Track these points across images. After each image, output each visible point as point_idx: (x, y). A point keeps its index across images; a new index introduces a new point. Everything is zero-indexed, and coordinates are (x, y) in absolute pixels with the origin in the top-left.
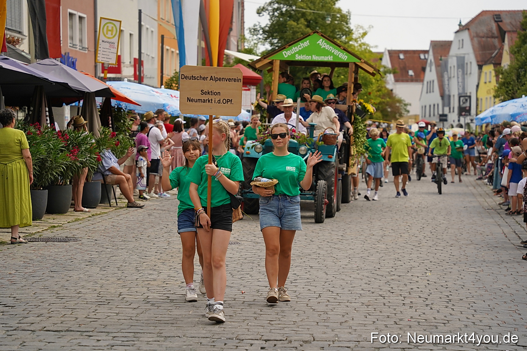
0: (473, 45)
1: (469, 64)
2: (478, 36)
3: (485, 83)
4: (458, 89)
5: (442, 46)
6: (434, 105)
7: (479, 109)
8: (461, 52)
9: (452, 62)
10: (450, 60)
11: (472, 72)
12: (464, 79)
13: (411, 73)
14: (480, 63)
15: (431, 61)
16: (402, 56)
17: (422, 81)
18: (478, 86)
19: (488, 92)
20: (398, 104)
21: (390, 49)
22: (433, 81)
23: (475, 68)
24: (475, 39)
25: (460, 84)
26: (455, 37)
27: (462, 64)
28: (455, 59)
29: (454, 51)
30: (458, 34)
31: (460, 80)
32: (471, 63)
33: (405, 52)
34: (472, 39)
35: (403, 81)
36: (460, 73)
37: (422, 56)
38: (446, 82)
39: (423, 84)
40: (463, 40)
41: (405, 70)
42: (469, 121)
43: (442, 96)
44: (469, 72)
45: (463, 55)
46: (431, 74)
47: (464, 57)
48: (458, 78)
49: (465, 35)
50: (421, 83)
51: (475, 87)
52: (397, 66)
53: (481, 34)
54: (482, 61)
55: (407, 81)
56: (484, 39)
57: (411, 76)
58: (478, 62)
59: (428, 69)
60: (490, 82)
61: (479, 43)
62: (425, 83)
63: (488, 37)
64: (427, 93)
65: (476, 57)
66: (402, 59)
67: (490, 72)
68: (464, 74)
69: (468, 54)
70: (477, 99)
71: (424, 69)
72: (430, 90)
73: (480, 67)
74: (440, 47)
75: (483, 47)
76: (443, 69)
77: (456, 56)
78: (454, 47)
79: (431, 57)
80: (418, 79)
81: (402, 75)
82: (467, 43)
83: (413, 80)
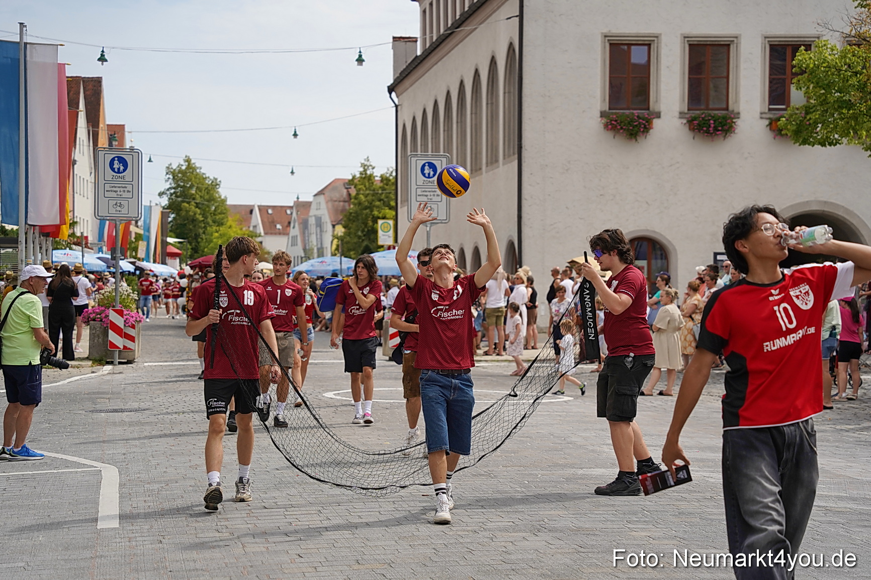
0: (327, 208)
2: (332, 200)
5: (303, 206)
6: (298, 257)
8: (318, 213)
9: (312, 221)
10: (310, 219)
11: (328, 230)
12: (321, 235)
13: (279, 226)
14: (334, 223)
15: (294, 219)
16: (270, 211)
17: (288, 234)
20: (266, 256)
21: (259, 204)
22: (297, 236)
23: (330, 227)
24: (330, 204)
25: (319, 240)
26: (314, 199)
27: (319, 223)
28: (313, 218)
29: (313, 212)
30: (316, 197)
31: (319, 236)
32: (326, 223)
33: (273, 207)
34: (327, 202)
36: (319, 231)
37: (289, 212)
38: (307, 238)
39: (288, 238)
40: (320, 203)
43: (305, 250)
44: (325, 230)
45: (320, 216)
46: (295, 231)
47: (321, 218)
48: (317, 235)
49: (321, 198)
50: (287, 237)
53: (335, 199)
54: (335, 221)
56: (337, 203)
57: (279, 229)
58: (332, 222)
59: (292, 225)
61: (333, 206)
63: (340, 201)
64: (292, 246)
65: (330, 218)
66: (271, 214)
68: (321, 231)
69: (324, 215)
71: (289, 223)
72: (294, 244)
73: (334, 226)
74: (302, 206)
75: (336, 211)
76: (305, 225)
77: (315, 216)
78: (313, 206)
79: (294, 215)
80: (284, 233)
81: (270, 229)
82: (323, 205)
83: (280, 234)
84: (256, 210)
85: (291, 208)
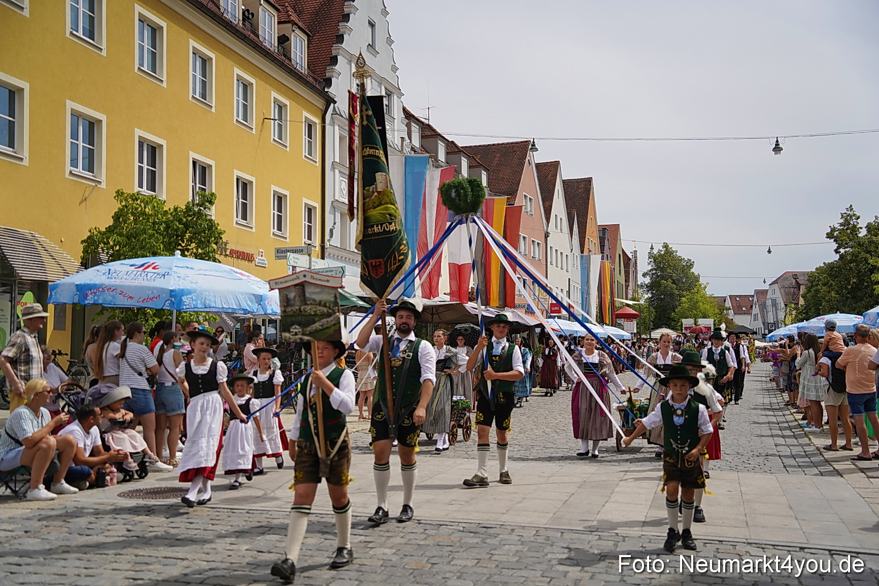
0: (781, 292)
2: (783, 287)
3: (790, 315)
4: (774, 319)
6: (759, 328)
8: (774, 296)
9: (769, 303)
10: (767, 301)
11: (781, 308)
12: (776, 312)
13: (744, 309)
15: (755, 302)
16: (738, 299)
17: (751, 314)
18: (785, 317)
19: (792, 318)
21: (730, 295)
22: (758, 314)
23: (783, 306)
24: (782, 290)
26: (770, 288)
27: (774, 304)
28: (770, 301)
29: (769, 295)
30: (771, 286)
31: (774, 313)
32: (780, 303)
33: (740, 296)
34: (779, 288)
35: (739, 314)
36: (774, 309)
37: (751, 299)
38: (765, 315)
39: (752, 316)
40: (774, 290)
41: (740, 307)
44: (779, 308)
46: (756, 310)
47: (776, 300)
49: (776, 286)
52: (735, 306)
53: (785, 286)
54: (787, 301)
55: (742, 314)
56: (787, 289)
57: (744, 311)
58: (785, 302)
59: (754, 307)
60: (792, 312)
61: (785, 291)
63: (790, 288)
64: (754, 321)
65: (783, 299)
66: (738, 301)
68: (776, 309)
69: (778, 297)
71: (752, 307)
72: (756, 319)
73: (786, 305)
74: (761, 293)
75: (787, 294)
76: (763, 307)
77: (771, 299)
78: (769, 293)
79: (755, 299)
80: (748, 312)
81: (738, 311)
82: (777, 290)
83: (745, 314)
84: (728, 300)
85: (753, 296)
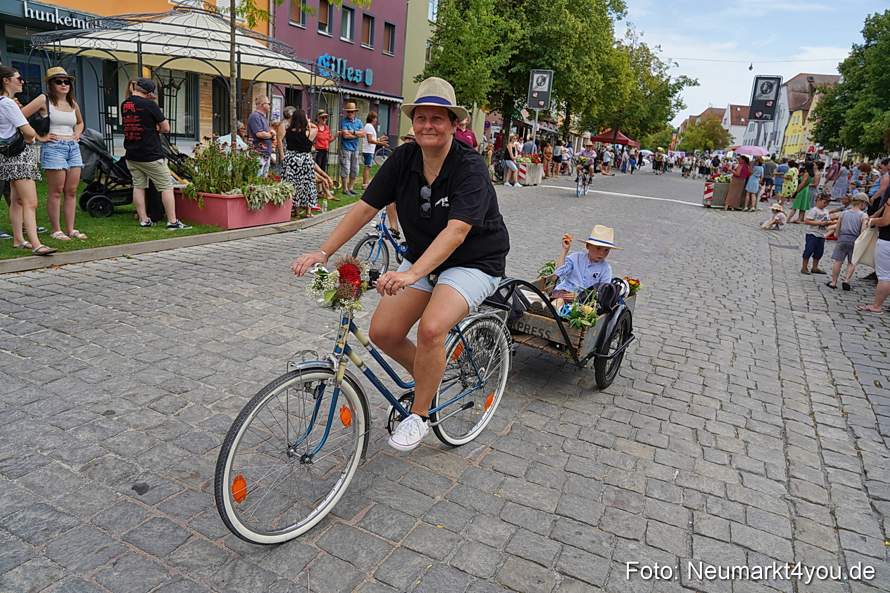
1: (783, 111)
3: (793, 125)
4: (774, 128)
7: (785, 144)
18: (786, 127)
19: (794, 131)
35: (736, 125)
41: (739, 118)
42: (775, 152)
51: (784, 127)
52: (734, 115)
55: (739, 125)
60: (797, 124)
62: (749, 125)
67: (799, 116)
70: (784, 137)
